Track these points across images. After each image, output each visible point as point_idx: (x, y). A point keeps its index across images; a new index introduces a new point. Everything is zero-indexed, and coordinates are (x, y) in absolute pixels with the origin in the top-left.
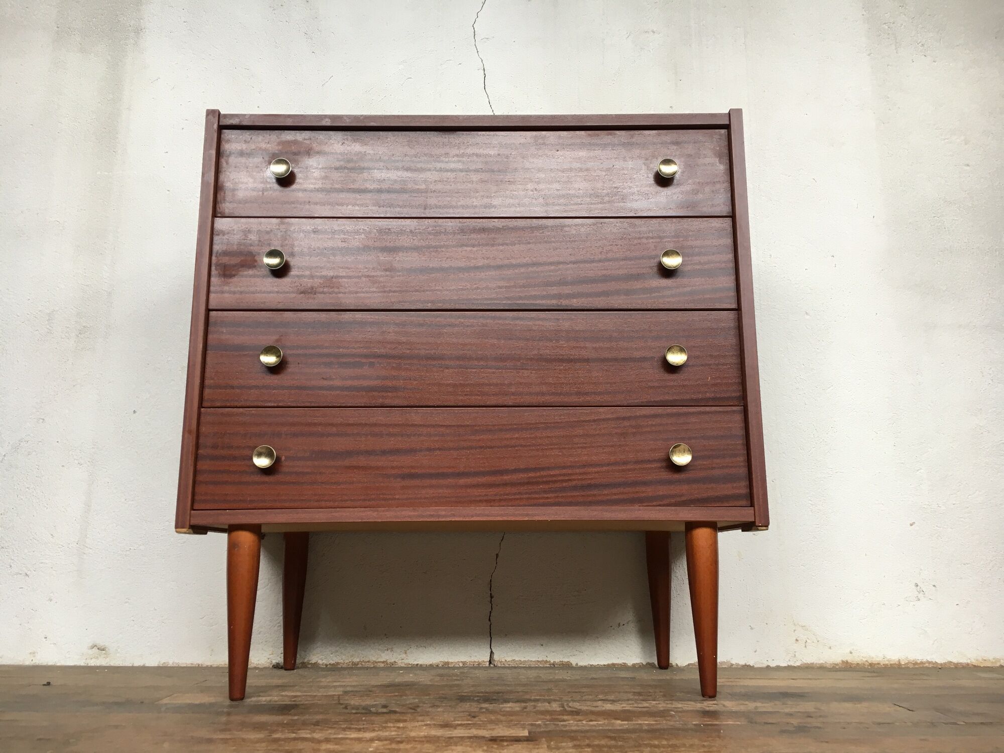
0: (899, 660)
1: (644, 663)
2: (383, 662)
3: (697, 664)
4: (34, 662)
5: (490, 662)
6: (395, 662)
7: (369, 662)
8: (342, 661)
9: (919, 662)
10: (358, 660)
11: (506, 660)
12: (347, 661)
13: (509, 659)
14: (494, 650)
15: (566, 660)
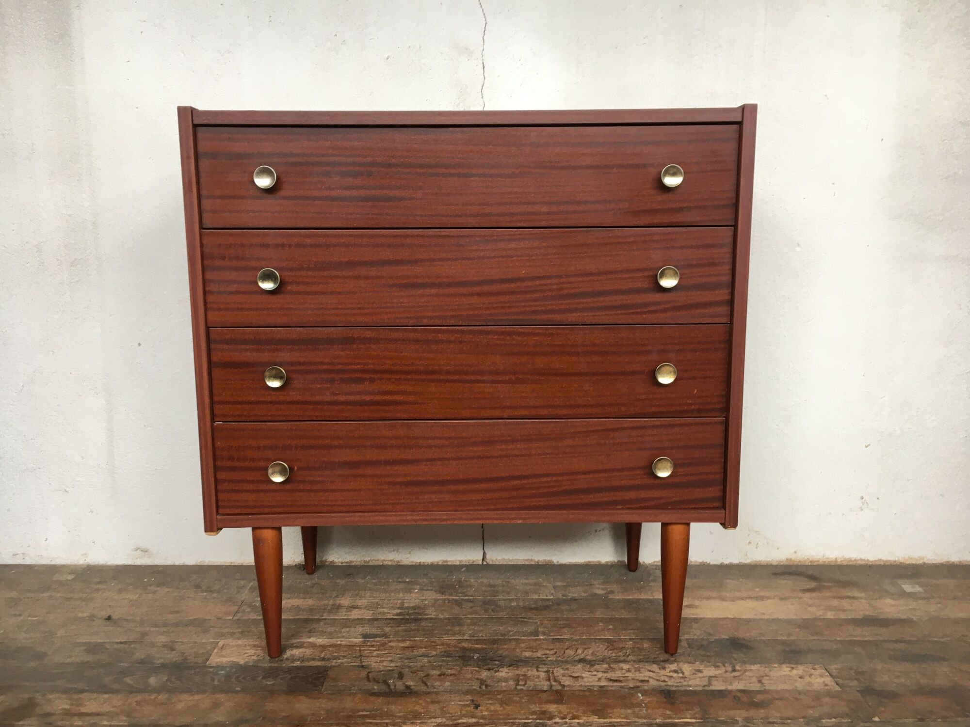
0: (836, 558)
1: (616, 561)
2: (391, 561)
3: (660, 561)
4: (86, 562)
5: (483, 560)
6: (401, 560)
7: (378, 560)
8: (355, 560)
9: (853, 559)
10: (369, 559)
11: (496, 559)
12: (359, 560)
13: (499, 558)
14: (486, 551)
15: (548, 558)
